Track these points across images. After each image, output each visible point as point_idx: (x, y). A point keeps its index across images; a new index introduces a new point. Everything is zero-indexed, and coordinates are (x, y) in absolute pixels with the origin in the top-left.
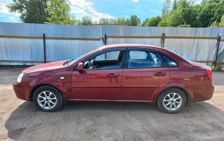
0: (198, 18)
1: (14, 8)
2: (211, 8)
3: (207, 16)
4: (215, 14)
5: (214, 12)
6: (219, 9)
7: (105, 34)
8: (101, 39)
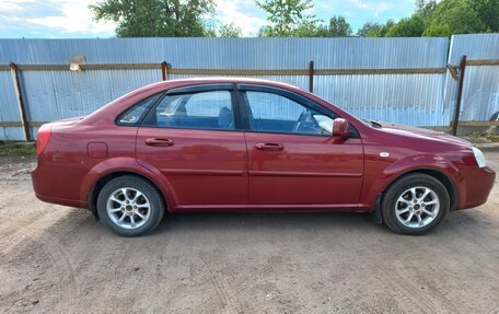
1: (104, 12)
7: (464, 57)
8: (448, 71)
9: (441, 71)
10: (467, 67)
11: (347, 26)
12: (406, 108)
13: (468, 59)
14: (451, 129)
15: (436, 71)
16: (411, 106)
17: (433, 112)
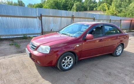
0: (61, 6)
2: (67, 2)
3: (65, 6)
4: (69, 5)
5: (68, 4)
6: (70, 2)
7: (41, 14)
8: (38, 17)
9: (36, 17)
10: (42, 17)
11: (24, 4)
12: (28, 28)
13: (42, 15)
14: (42, 34)
15: (35, 17)
16: (29, 27)
17: (36, 29)
